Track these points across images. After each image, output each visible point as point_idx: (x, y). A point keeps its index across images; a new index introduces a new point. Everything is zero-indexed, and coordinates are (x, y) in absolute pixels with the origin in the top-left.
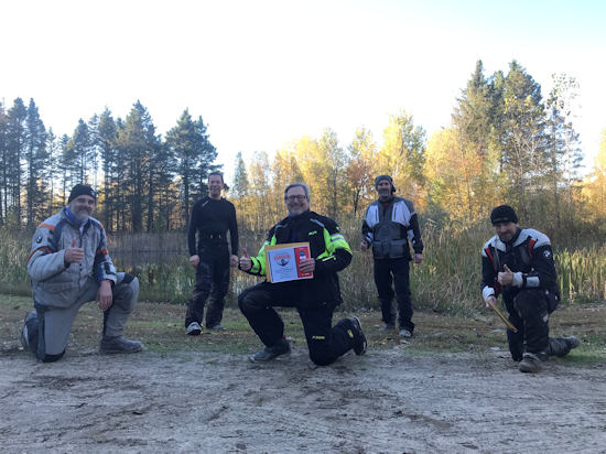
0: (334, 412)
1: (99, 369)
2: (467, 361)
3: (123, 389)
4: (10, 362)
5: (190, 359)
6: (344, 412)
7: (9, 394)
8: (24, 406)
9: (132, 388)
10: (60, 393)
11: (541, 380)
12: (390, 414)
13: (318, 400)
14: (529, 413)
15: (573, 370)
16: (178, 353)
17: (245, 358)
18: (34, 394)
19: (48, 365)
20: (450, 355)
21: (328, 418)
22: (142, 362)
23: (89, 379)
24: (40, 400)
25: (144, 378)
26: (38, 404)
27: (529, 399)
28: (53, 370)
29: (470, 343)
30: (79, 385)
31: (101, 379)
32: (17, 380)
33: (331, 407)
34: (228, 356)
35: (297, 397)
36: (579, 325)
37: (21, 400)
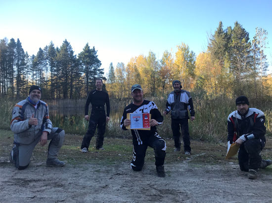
1: (44, 174)
2: (218, 171)
5: (87, 169)
9: (59, 186)
11: (256, 183)
15: (270, 177)
16: (82, 165)
22: (65, 170)
23: (39, 180)
28: (22, 175)
29: (219, 159)
37: (6, 192)
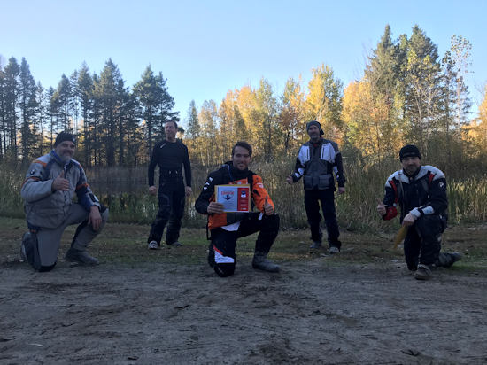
0: (267, 311)
1: (82, 278)
2: (372, 271)
3: (103, 293)
4: (13, 272)
5: (155, 270)
6: (274, 311)
7: (13, 297)
8: (25, 307)
9: (109, 292)
10: (53, 296)
11: (429, 285)
12: (310, 313)
13: (255, 302)
14: (418, 311)
15: (455, 277)
16: (145, 264)
17: (198, 268)
18: (33, 297)
19: (43, 274)
20: (359, 266)
21: (261, 316)
22: (116, 271)
23: (75, 285)
24: (38, 301)
25: (118, 284)
26: (37, 305)
27: (420, 300)
28: (47, 278)
29: (375, 256)
30: (67, 290)
31: (84, 285)
32: (19, 285)
33: (264, 307)
34: (184, 267)
35: (239, 300)
36: (462, 241)
37: (23, 301)
